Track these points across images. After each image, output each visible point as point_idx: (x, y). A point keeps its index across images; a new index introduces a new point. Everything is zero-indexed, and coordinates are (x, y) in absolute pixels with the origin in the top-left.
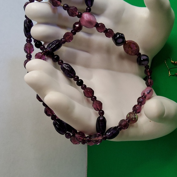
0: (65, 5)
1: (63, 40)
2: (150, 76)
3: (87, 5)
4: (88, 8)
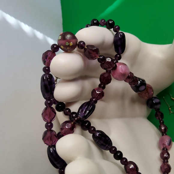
1: (94, 100)
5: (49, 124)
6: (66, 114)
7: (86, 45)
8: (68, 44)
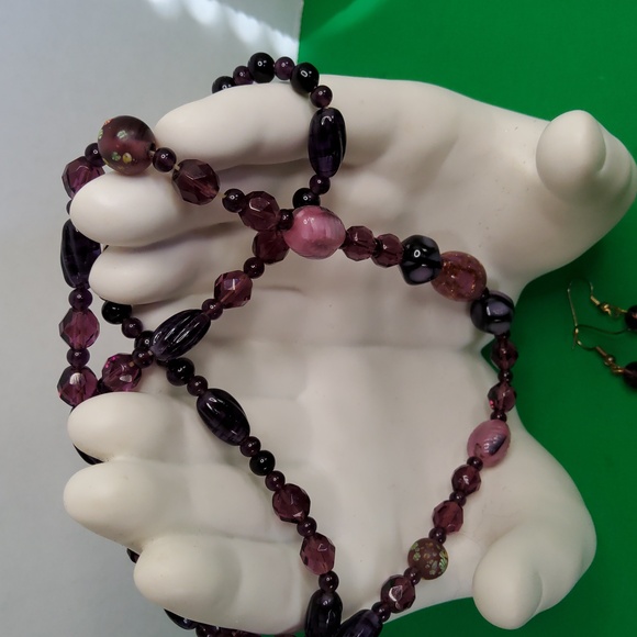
0: (232, 197)
1: (212, 307)
2: (508, 370)
3: (317, 168)
4: (319, 182)
5: (77, 354)
6: (128, 333)
7: (178, 162)
8: (119, 158)
